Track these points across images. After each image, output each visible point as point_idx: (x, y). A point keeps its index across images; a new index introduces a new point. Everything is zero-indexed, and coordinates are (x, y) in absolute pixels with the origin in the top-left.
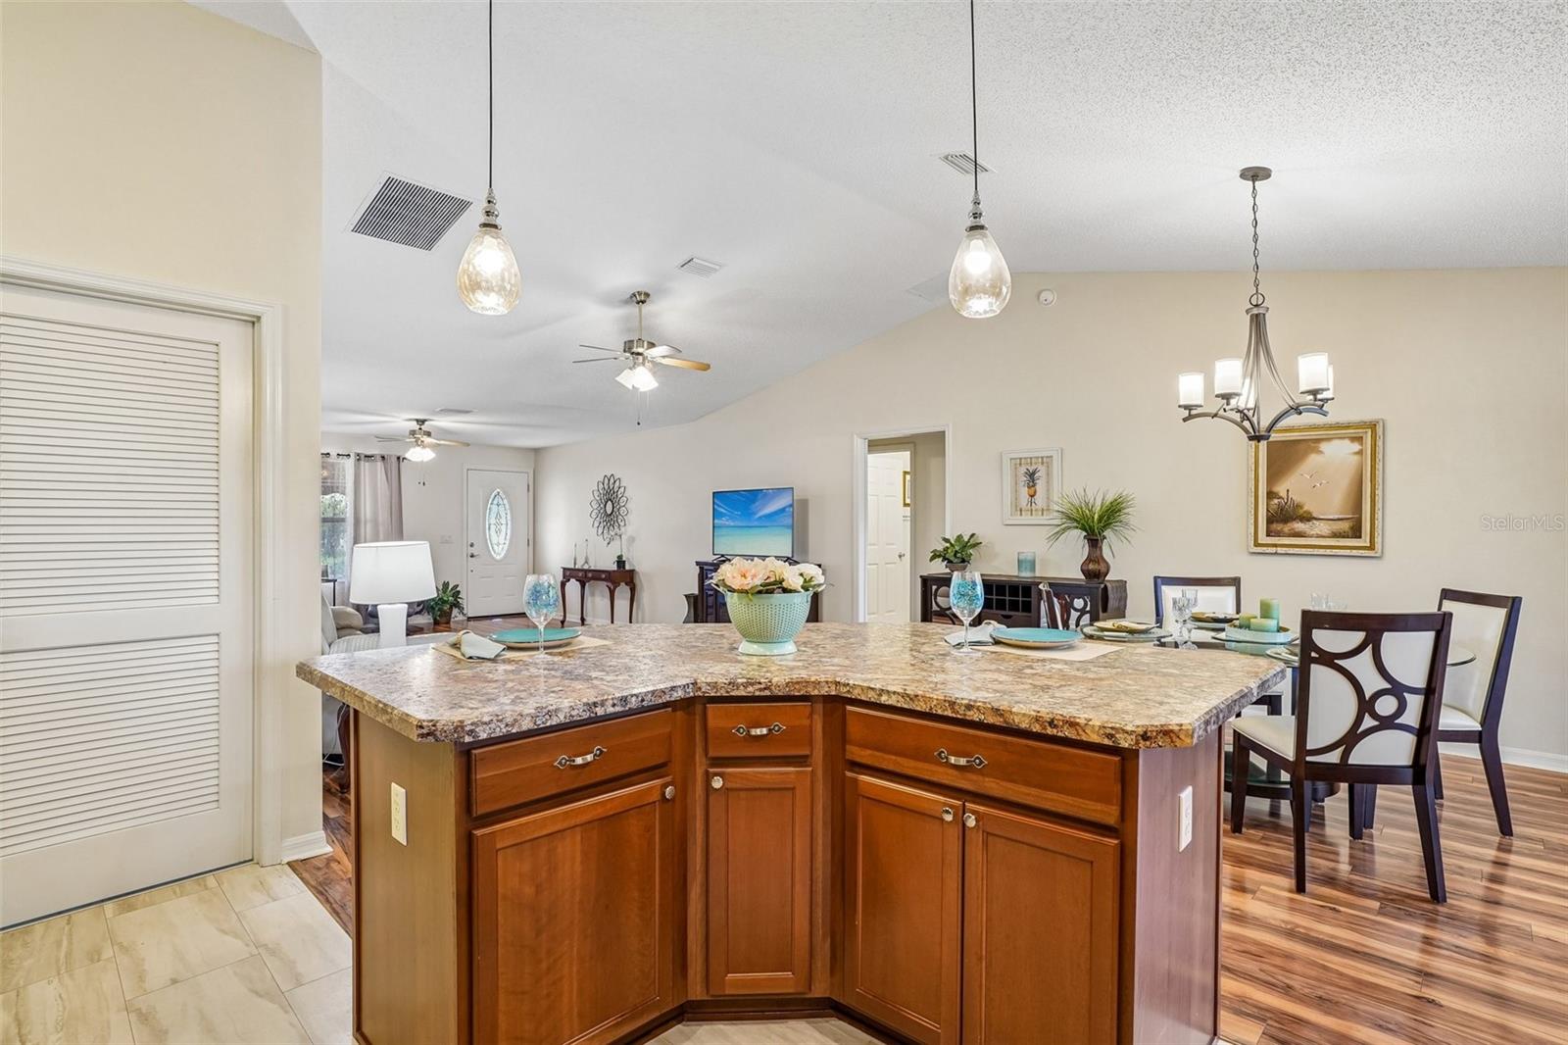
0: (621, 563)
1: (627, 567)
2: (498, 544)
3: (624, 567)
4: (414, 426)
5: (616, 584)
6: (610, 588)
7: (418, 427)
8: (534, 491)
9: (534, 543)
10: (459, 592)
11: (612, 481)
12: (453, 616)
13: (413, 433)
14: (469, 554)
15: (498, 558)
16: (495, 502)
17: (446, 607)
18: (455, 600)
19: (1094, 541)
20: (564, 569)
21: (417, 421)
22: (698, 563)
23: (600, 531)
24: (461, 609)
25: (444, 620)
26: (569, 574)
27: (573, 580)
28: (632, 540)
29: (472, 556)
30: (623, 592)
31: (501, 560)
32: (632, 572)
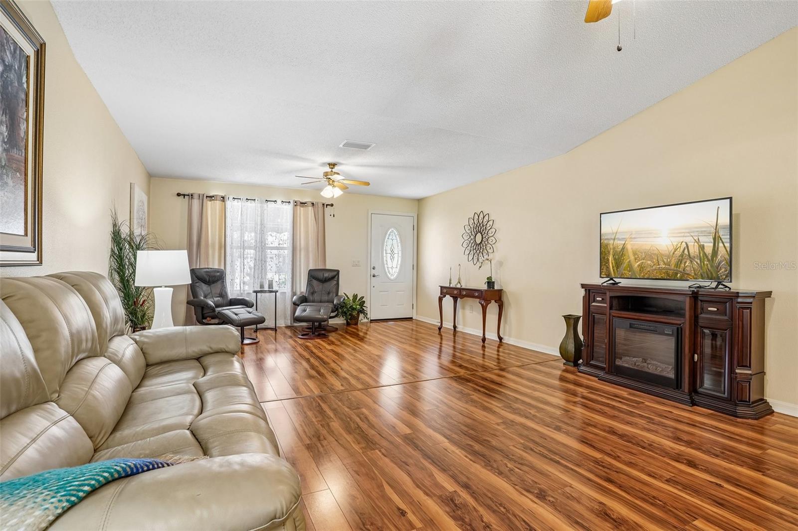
0: (490, 283)
1: (496, 288)
2: (392, 268)
3: (493, 288)
4: (328, 169)
5: (488, 302)
6: (482, 305)
7: (330, 170)
8: (418, 230)
9: (417, 267)
10: (364, 302)
11: (481, 216)
12: (360, 319)
13: (326, 174)
14: (372, 275)
15: (392, 278)
16: (390, 238)
17: (355, 313)
18: (361, 308)
20: (442, 287)
21: (329, 164)
22: (583, 286)
23: (471, 258)
24: (366, 315)
25: (353, 322)
26: (445, 291)
27: (448, 296)
28: (501, 264)
29: (374, 276)
30: (493, 308)
31: (396, 279)
32: (500, 291)
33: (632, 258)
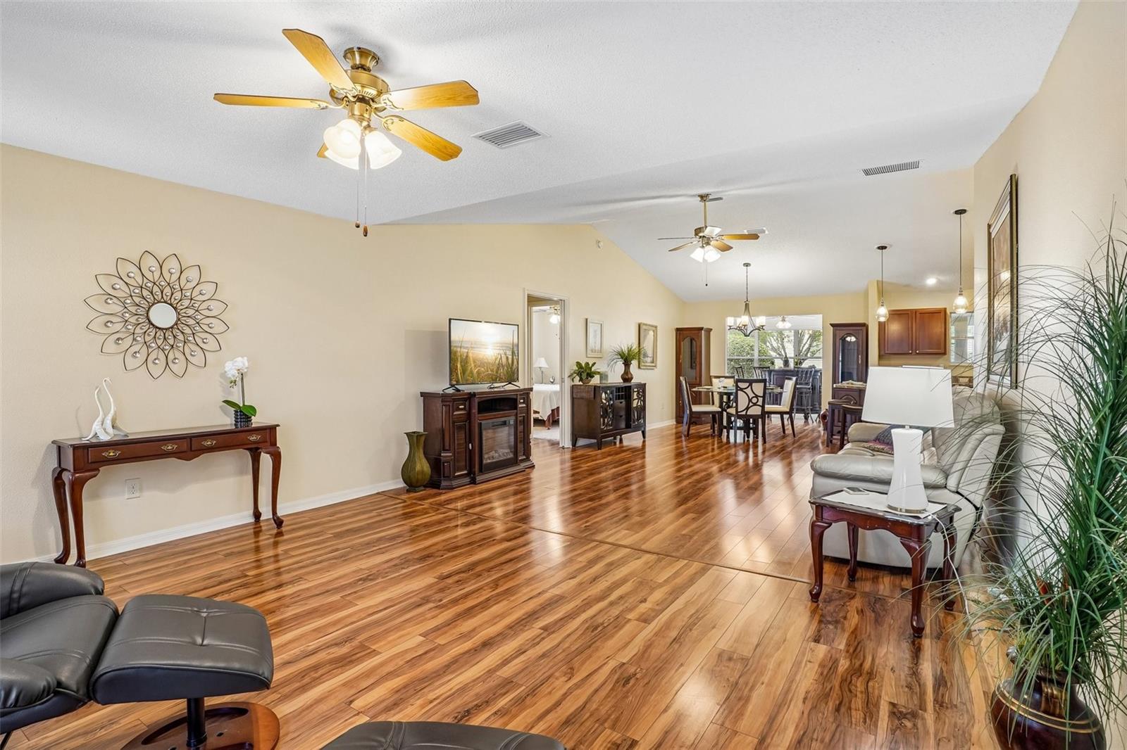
11: (173, 266)
19: (627, 364)
23: (136, 361)
33: (473, 365)
